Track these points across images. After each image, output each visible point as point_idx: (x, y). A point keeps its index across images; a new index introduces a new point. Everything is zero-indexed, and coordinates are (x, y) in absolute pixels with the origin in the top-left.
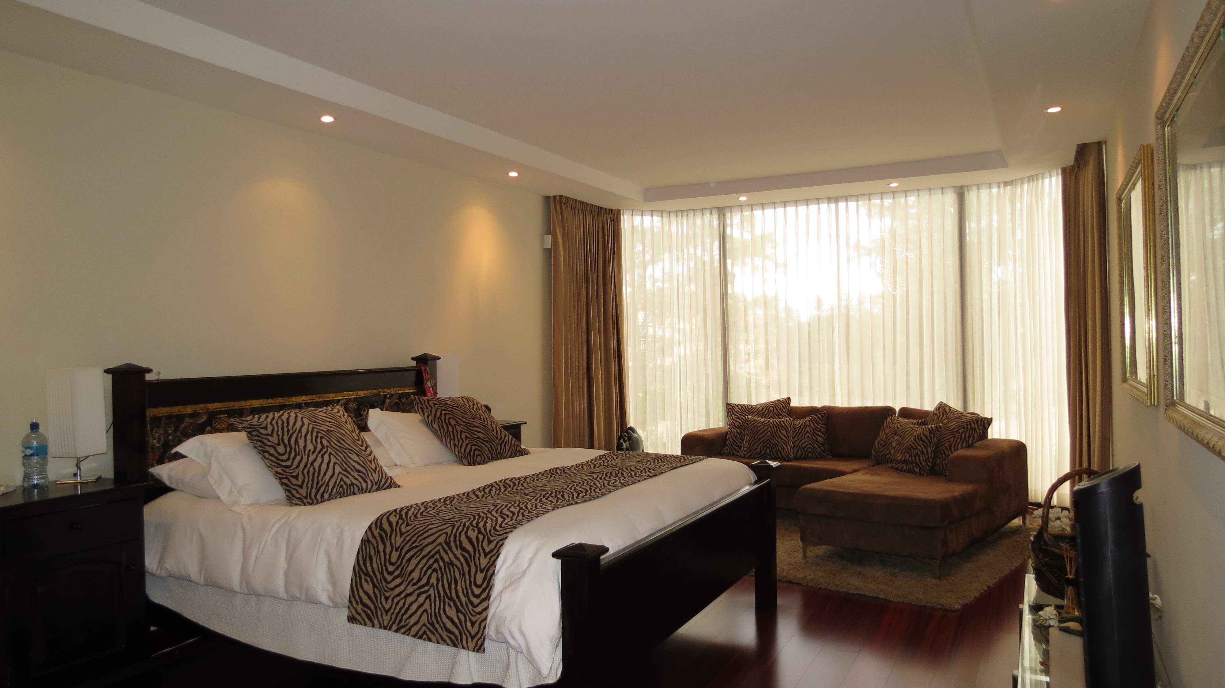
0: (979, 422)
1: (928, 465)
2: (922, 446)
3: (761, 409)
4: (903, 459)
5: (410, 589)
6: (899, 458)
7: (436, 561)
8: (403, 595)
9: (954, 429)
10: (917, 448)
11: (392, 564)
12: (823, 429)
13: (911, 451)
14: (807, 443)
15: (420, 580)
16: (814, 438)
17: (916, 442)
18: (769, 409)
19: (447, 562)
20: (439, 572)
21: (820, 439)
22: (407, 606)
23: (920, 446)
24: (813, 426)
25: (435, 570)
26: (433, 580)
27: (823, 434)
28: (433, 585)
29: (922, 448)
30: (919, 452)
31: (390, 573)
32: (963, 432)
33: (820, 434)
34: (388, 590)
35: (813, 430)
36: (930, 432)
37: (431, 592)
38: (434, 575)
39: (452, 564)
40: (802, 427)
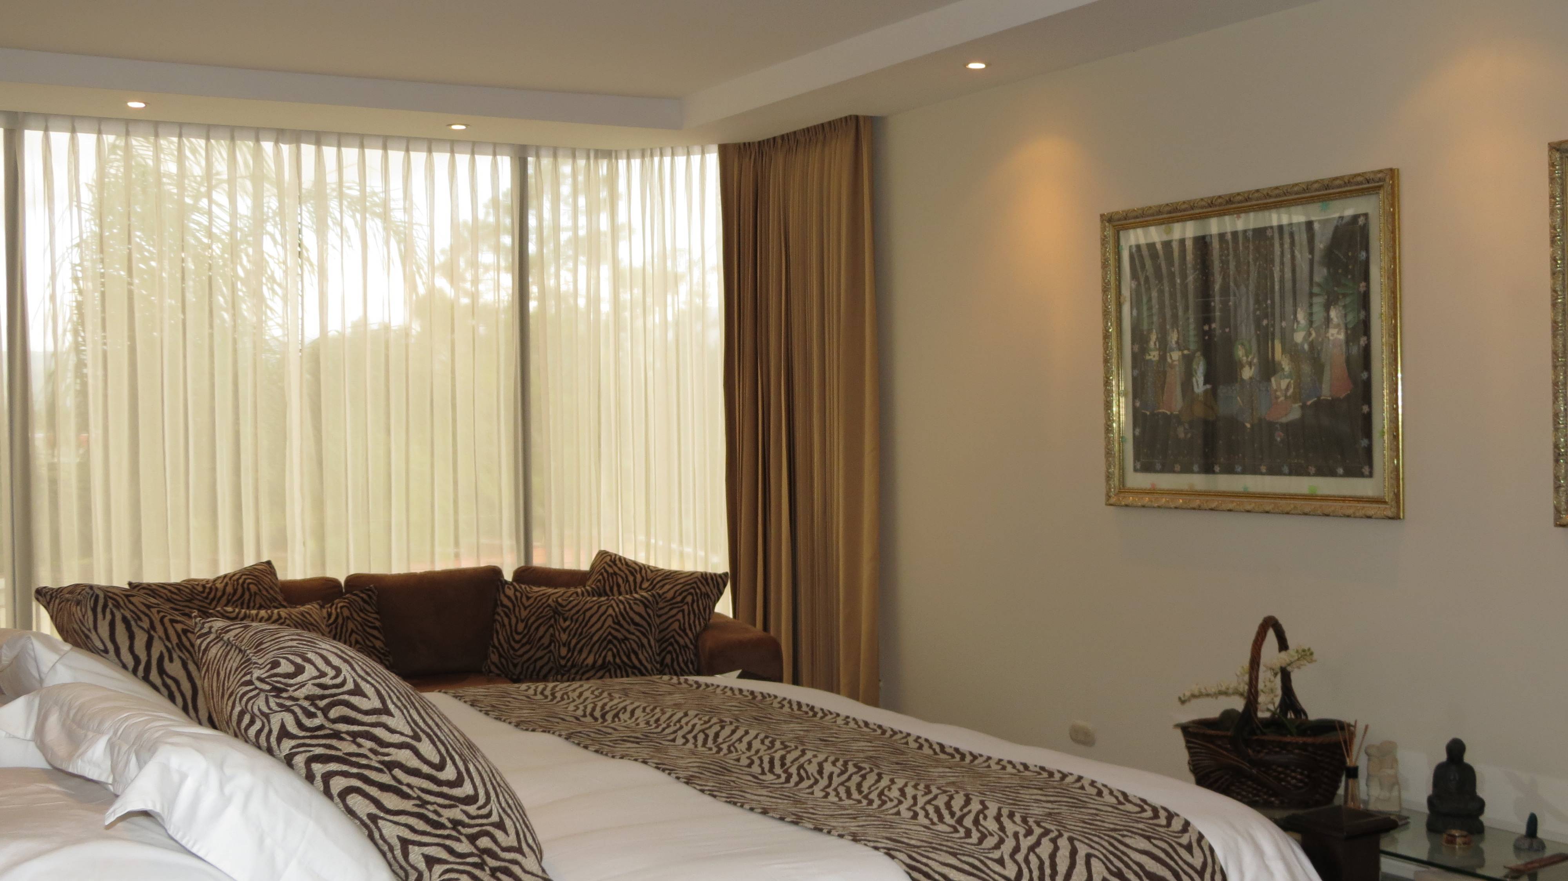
0: (709, 580)
1: (655, 667)
2: (638, 633)
3: (229, 589)
4: (600, 662)
6: (590, 660)
9: (673, 598)
10: (626, 639)
12: (378, 624)
13: (616, 647)
16: (368, 642)
17: (622, 626)
18: (249, 589)
21: (378, 644)
23: (633, 634)
24: (359, 619)
27: (380, 632)
29: (638, 637)
30: (634, 646)
32: (693, 601)
33: (375, 633)
35: (361, 625)
36: (646, 606)
40: (340, 621)
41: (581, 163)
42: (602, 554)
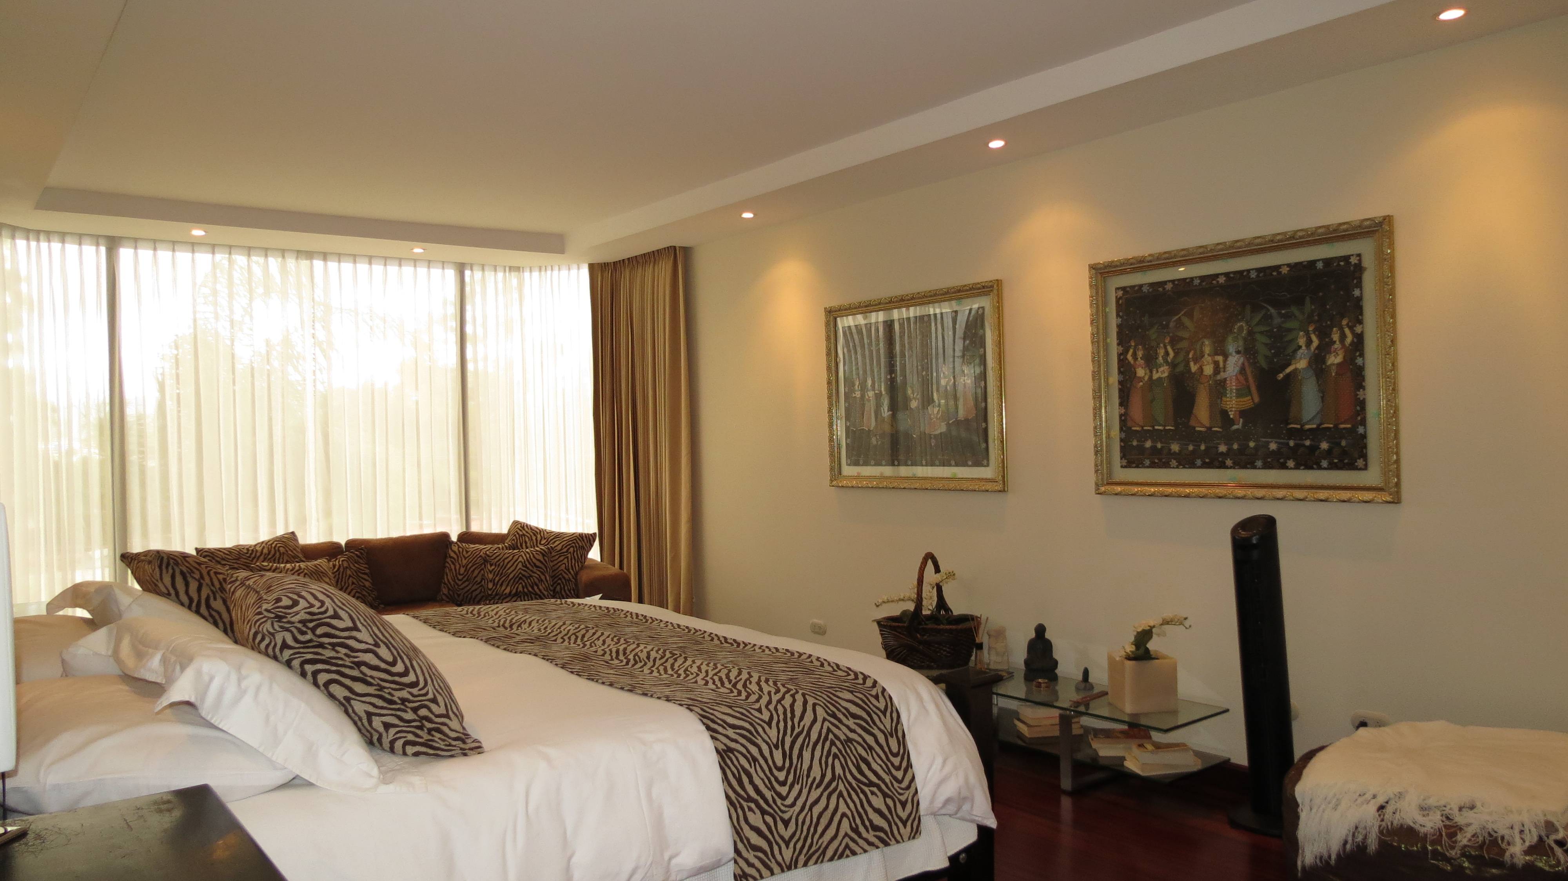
0: (584, 538)
1: (550, 594)
3: (265, 551)
4: (514, 591)
5: (815, 795)
6: (508, 591)
7: (833, 743)
8: (807, 807)
9: (561, 549)
10: (531, 576)
11: (780, 769)
12: (367, 571)
13: (524, 581)
14: (354, 591)
15: (823, 776)
16: (360, 583)
17: (528, 568)
18: (279, 550)
19: (844, 740)
20: (841, 757)
21: (367, 584)
22: (815, 820)
23: (535, 573)
24: (354, 568)
25: (836, 756)
26: (839, 770)
27: (368, 576)
28: (839, 776)
29: (538, 575)
30: (536, 580)
31: (783, 784)
32: (574, 551)
33: (365, 577)
34: (787, 809)
35: (356, 572)
36: (543, 555)
37: (841, 787)
38: (837, 762)
39: (850, 740)
40: (341, 570)
41: (500, 275)
42: (516, 523)
